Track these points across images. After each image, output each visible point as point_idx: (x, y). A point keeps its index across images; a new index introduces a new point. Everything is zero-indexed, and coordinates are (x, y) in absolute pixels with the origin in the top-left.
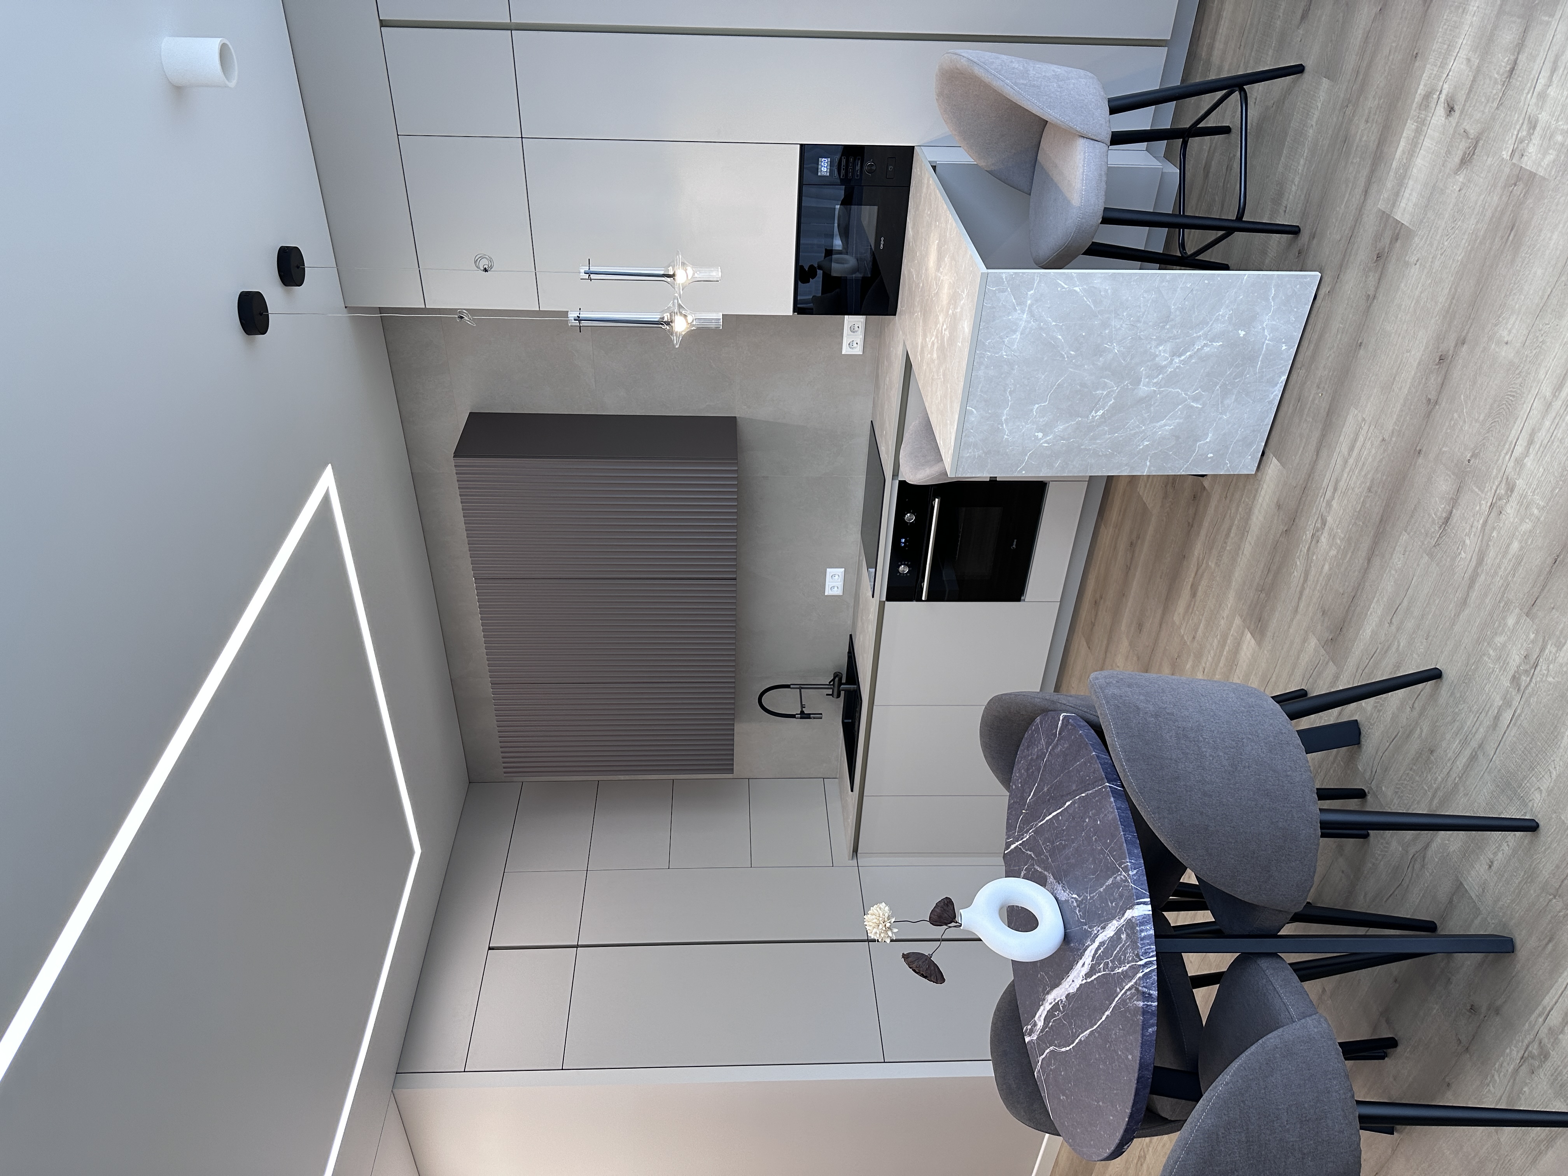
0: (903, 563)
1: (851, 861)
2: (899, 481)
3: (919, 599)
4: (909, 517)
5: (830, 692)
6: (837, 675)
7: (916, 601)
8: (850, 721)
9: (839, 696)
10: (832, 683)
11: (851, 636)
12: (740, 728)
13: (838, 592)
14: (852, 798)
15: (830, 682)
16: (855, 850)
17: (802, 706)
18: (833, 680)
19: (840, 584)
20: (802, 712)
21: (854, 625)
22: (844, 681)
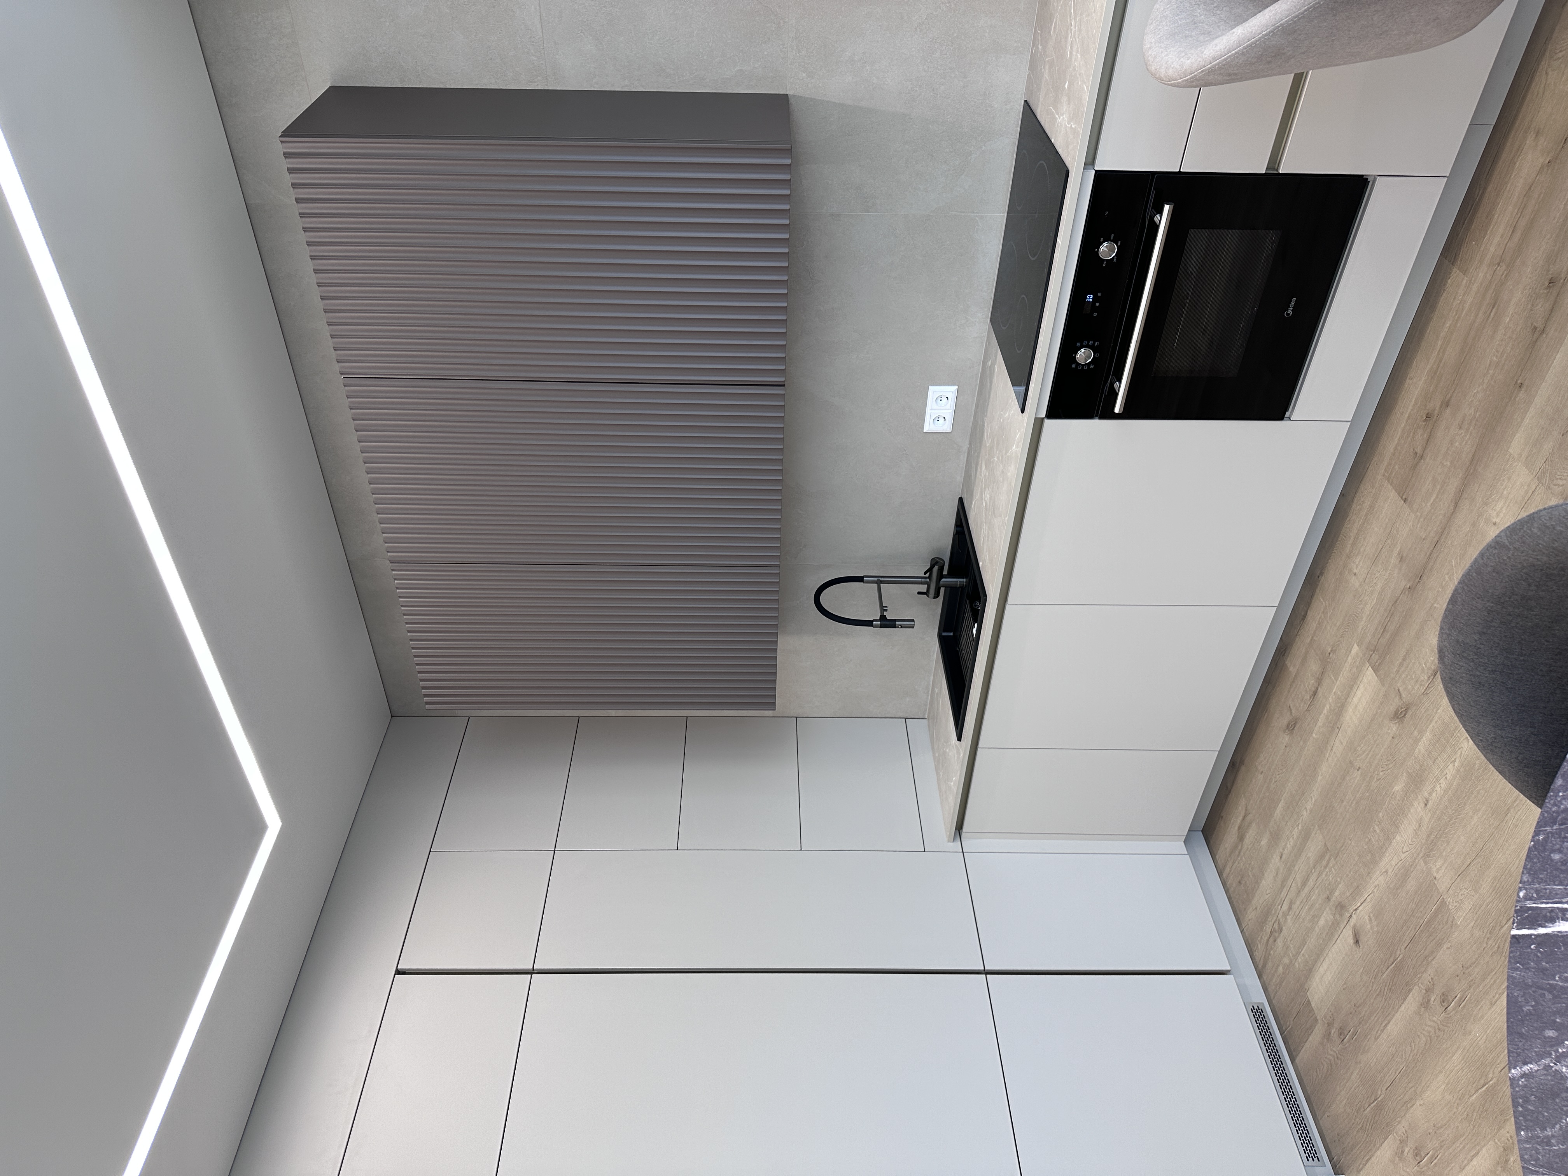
0: (1085, 343)
1: (951, 844)
2: (1096, 171)
3: (1107, 414)
4: (1107, 250)
5: (923, 588)
6: (936, 562)
7: (1101, 418)
8: (952, 634)
9: (937, 595)
10: (927, 575)
11: (961, 500)
12: (786, 643)
13: (945, 427)
14: (958, 752)
15: (925, 573)
16: (959, 827)
17: (883, 609)
18: (930, 570)
19: (949, 413)
20: (883, 618)
21: (969, 480)
22: (945, 572)
